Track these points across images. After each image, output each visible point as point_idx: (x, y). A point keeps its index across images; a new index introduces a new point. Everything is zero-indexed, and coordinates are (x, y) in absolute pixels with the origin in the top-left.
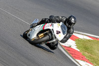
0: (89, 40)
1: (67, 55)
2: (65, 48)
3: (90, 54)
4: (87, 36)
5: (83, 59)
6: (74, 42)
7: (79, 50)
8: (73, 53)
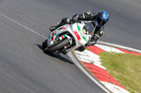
0: (119, 54)
1: (88, 75)
2: (85, 66)
3: (120, 74)
4: (116, 47)
5: (111, 81)
6: (98, 56)
7: (104, 68)
8: (96, 71)
